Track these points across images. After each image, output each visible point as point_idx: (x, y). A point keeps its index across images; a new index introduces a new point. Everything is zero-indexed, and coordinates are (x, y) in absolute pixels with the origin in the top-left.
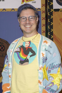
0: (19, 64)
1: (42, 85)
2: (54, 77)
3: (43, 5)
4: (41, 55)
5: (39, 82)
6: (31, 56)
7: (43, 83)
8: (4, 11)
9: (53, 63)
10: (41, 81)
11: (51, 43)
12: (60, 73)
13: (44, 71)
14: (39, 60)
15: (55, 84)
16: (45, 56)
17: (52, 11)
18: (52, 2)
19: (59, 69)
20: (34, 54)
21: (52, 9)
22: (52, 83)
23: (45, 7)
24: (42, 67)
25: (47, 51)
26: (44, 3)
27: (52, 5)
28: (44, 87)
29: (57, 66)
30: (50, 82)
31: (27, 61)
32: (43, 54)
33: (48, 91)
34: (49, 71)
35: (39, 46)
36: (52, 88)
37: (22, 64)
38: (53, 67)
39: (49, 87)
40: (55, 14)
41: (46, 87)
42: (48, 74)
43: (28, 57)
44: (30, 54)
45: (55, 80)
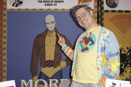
0: (81, 52)
1: (101, 71)
2: (111, 65)
3: (95, 7)
4: (100, 44)
5: (98, 69)
6: (90, 45)
7: (102, 70)
8: (63, 10)
9: (111, 52)
10: (100, 67)
11: (110, 33)
12: (117, 60)
13: (103, 58)
14: (98, 49)
15: (112, 70)
16: (103, 45)
17: (103, 12)
18: (103, 5)
19: (117, 57)
20: (93, 43)
21: (103, 10)
22: (110, 70)
23: (97, 9)
24: (100, 55)
25: (105, 40)
26: (96, 5)
27: (103, 7)
28: (103, 73)
29: (115, 54)
30: (108, 69)
31: (87, 49)
32: (101, 43)
33: (106, 77)
34: (108, 59)
35: (98, 37)
36: (110, 74)
37: (83, 51)
38: (111, 55)
39: (107, 73)
40: (105, 14)
41: (104, 73)
42: (107, 62)
43: (88, 46)
44: (90, 43)
45: (112, 67)
